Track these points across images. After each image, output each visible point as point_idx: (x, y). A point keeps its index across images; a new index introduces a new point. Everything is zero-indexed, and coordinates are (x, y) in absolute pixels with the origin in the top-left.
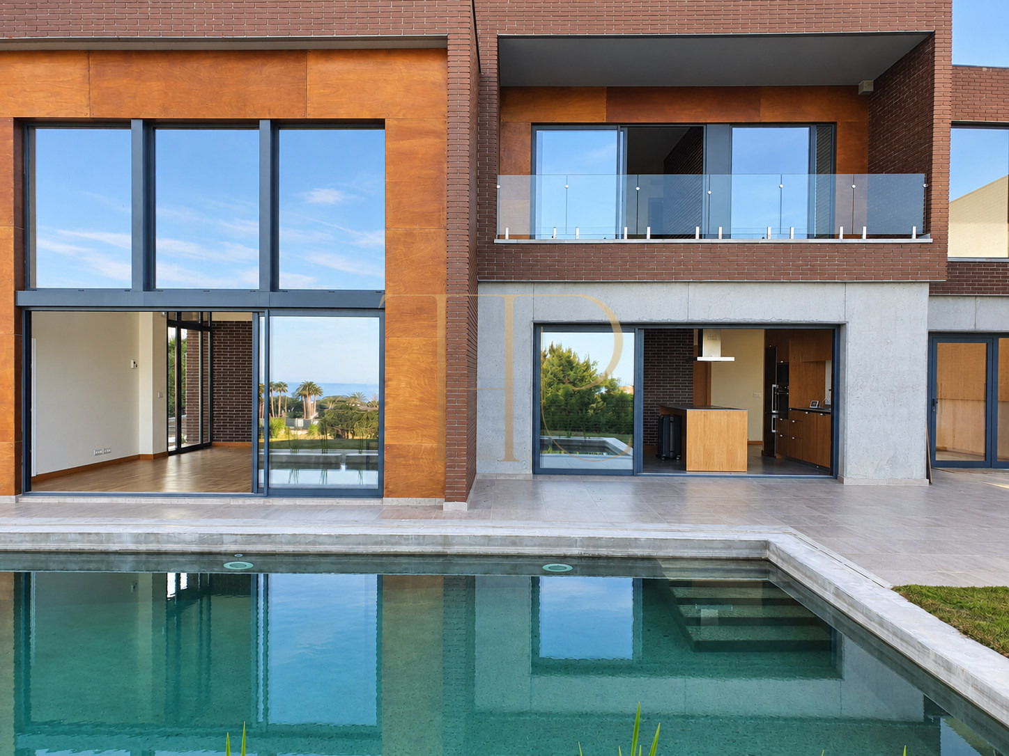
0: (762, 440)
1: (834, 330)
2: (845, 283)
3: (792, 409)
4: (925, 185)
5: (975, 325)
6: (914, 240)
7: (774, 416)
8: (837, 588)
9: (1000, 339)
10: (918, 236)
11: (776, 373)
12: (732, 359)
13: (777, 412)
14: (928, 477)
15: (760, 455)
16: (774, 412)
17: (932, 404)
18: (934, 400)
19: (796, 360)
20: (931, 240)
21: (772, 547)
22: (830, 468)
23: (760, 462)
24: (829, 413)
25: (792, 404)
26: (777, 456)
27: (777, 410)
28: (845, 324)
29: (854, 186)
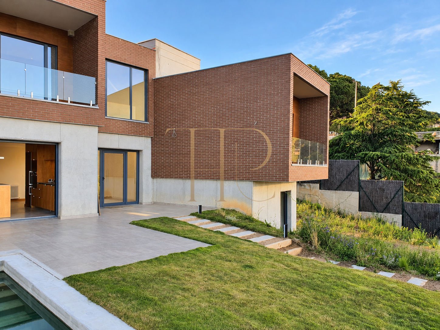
0: (25, 198)
1: (55, 145)
2: (60, 123)
3: (39, 183)
4: (95, 83)
5: (118, 146)
6: (91, 106)
7: (30, 187)
8: (33, 286)
9: (128, 152)
10: (93, 105)
11: (31, 165)
12: (3, 158)
13: (32, 184)
14: (98, 212)
15: (24, 207)
16: (30, 184)
17: (102, 179)
18: (103, 178)
19: (40, 159)
20: (98, 108)
21: (6, 265)
22: (54, 212)
23: (24, 211)
24: (54, 185)
25: (39, 181)
26: (32, 207)
27: (32, 183)
28: (61, 143)
29: (64, 77)
